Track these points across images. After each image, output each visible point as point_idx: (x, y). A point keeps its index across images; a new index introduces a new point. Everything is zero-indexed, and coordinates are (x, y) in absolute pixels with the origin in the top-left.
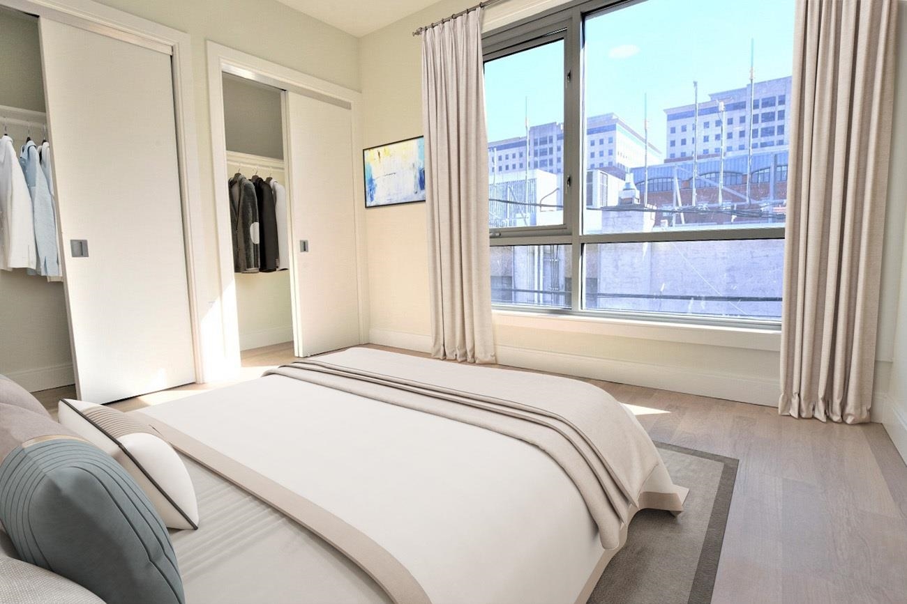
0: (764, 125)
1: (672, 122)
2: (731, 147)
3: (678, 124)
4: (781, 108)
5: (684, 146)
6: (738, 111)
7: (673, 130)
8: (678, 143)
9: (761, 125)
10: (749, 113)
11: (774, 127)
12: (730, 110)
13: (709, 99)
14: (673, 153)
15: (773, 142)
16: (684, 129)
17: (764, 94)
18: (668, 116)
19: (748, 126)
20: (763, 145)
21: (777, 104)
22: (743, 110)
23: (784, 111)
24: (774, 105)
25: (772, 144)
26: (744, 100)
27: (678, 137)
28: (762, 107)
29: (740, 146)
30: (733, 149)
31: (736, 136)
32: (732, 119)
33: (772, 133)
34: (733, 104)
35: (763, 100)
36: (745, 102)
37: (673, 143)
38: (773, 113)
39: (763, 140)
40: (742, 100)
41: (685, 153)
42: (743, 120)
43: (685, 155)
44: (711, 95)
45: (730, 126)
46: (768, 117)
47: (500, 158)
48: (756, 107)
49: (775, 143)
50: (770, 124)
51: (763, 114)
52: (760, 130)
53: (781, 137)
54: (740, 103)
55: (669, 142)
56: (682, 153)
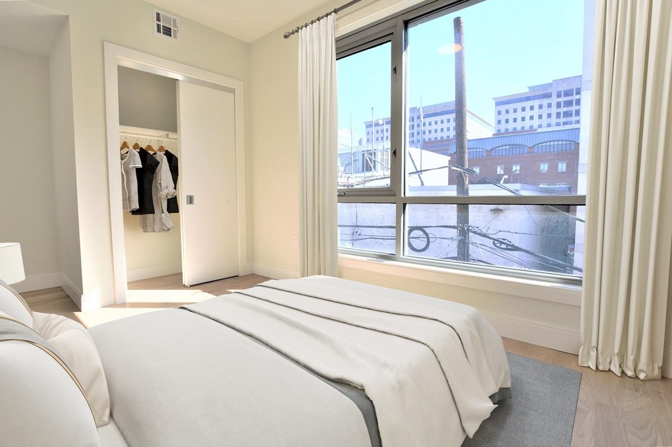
0: (565, 109)
1: (499, 107)
2: (541, 125)
3: (503, 108)
4: (577, 97)
5: (507, 124)
6: (546, 99)
7: (499, 113)
8: (503, 122)
9: (563, 109)
10: (554, 100)
11: (572, 111)
12: (541, 98)
13: (528, 90)
14: (499, 129)
15: (572, 121)
16: (507, 112)
17: (565, 87)
18: (496, 102)
19: (554, 110)
20: (565, 124)
21: (575, 94)
22: (550, 98)
23: (579, 99)
24: (572, 95)
25: (571, 123)
26: (551, 92)
27: (503, 117)
28: (564, 96)
29: (548, 124)
30: (543, 126)
31: (545, 116)
32: (542, 105)
33: (571, 115)
34: (543, 94)
35: (564, 91)
36: (551, 93)
37: (499, 122)
38: (572, 101)
39: (565, 120)
40: (549, 91)
41: (508, 129)
42: (550, 105)
43: (508, 131)
44: (529, 88)
45: (540, 110)
46: (569, 103)
47: (377, 132)
48: (559, 96)
49: (573, 122)
50: (570, 109)
51: (564, 102)
52: (562, 113)
53: (577, 118)
54: (548, 94)
55: (497, 121)
56: (506, 129)
